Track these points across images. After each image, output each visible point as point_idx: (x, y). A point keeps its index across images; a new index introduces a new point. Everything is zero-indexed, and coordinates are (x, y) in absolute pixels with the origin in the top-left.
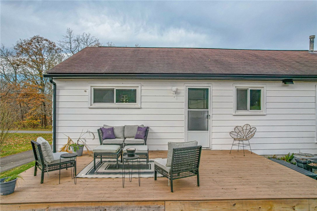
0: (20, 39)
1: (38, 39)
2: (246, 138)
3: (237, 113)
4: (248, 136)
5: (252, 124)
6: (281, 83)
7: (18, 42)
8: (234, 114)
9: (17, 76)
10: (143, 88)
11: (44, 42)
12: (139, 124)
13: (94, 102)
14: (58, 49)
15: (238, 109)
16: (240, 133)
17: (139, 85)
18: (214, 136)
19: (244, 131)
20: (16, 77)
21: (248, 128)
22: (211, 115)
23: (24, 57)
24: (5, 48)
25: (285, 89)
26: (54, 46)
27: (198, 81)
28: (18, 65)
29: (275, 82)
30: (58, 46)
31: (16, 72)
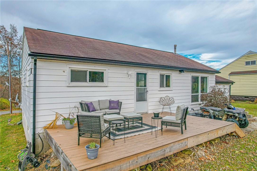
2: (168, 104)
3: (161, 89)
4: (169, 103)
5: (170, 96)
6: (178, 72)
8: (159, 90)
13: (72, 81)
16: (164, 102)
17: (106, 69)
18: (150, 104)
19: (166, 100)
21: (168, 98)
22: (148, 91)
25: (180, 75)
27: (141, 68)
29: (176, 71)
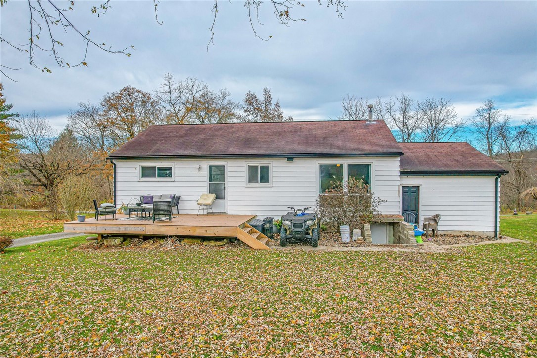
0: (108, 93)
1: (128, 92)
3: (249, 185)
6: (285, 161)
7: (105, 96)
8: (246, 186)
9: (105, 140)
10: (176, 166)
11: (137, 94)
12: (172, 193)
13: (143, 177)
14: (154, 101)
15: (250, 181)
17: (174, 164)
18: (229, 203)
20: (103, 141)
22: (227, 187)
23: (112, 115)
24: (91, 104)
25: (290, 165)
26: (149, 98)
27: (217, 160)
28: (105, 127)
30: (154, 98)
31: (103, 136)
